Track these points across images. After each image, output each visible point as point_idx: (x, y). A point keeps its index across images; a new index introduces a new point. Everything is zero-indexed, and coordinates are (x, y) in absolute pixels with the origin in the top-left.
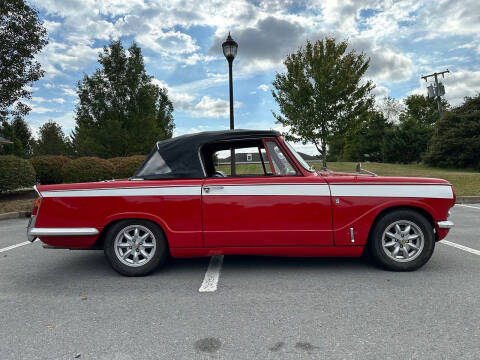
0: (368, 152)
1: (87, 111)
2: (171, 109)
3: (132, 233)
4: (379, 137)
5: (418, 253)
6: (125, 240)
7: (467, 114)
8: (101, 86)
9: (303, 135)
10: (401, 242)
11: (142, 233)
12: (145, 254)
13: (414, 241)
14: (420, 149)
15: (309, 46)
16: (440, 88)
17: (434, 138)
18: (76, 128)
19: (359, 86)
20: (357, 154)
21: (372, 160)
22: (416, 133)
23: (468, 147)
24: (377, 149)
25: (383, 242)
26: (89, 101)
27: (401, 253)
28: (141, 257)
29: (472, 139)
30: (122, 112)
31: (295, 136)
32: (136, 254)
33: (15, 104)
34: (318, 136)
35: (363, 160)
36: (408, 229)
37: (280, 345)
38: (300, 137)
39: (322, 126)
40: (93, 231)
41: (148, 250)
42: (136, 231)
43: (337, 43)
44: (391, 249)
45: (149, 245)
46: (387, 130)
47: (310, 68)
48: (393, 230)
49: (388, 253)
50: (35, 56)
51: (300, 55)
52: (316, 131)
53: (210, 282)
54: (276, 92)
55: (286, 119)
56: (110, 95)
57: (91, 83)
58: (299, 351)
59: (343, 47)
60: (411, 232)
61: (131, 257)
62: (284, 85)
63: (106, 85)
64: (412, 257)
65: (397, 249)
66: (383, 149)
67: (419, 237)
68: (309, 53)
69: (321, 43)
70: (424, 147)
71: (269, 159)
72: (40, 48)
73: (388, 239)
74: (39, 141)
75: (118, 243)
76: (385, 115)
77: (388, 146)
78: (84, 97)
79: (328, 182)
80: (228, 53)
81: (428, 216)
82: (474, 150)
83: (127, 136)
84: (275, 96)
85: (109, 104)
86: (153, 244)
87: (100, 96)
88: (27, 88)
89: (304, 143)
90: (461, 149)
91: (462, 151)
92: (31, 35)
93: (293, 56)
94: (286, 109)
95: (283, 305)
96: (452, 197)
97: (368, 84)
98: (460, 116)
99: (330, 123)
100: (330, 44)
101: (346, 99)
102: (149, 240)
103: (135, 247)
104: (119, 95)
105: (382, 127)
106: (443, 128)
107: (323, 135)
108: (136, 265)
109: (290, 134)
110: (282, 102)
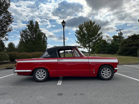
0: (102, 51)
1: (23, 39)
2: (47, 39)
3: (40, 71)
4: (105, 47)
5: (110, 76)
6: (38, 73)
7: (128, 41)
8: (27, 32)
9: (84, 46)
10: (106, 73)
11: (42, 71)
12: (43, 76)
13: (109, 73)
14: (116, 50)
15: (85, 23)
16: (121, 34)
17: (120, 47)
18: (19, 44)
19: (99, 33)
20: (99, 52)
21: (103, 53)
22: (115, 46)
23: (129, 50)
24: (104, 50)
25: (102, 73)
26: (23, 37)
27: (106, 76)
28: (42, 77)
29: (130, 48)
30: (33, 40)
31: (81, 46)
32: (41, 77)
33: (4, 38)
34: (88, 46)
35: (101, 53)
36: (107, 70)
37: (76, 94)
38: (83, 47)
39: (89, 44)
40: (30, 71)
41: (44, 76)
42: (41, 71)
43: (93, 22)
44: (104, 75)
45: (44, 74)
46: (107, 45)
47: (85, 28)
48: (104, 70)
49: (103, 76)
50: (10, 25)
51: (83, 25)
52: (87, 45)
53: (60, 83)
54: (76, 34)
55: (79, 42)
56: (29, 35)
57: (24, 32)
58: (80, 95)
59: (94, 23)
60: (108, 71)
61: (40, 77)
62: (78, 33)
63: (28, 32)
64: (109, 77)
65: (105, 75)
66: (106, 50)
67: (110, 72)
68: (85, 25)
69: (88, 22)
70: (117, 50)
71: (74, 53)
72: (11, 23)
73: (103, 72)
74: (8, 48)
75: (37, 74)
76: (107, 41)
77: (108, 49)
78: (22, 36)
79: (88, 58)
80: (63, 25)
81: (112, 67)
82: (131, 50)
83: (34, 46)
84: (76, 35)
85: (29, 37)
86: (45, 74)
87: (27, 35)
88: (7, 33)
89: (84, 49)
90: (127, 50)
91: (127, 51)
92: (10, 19)
93: (81, 25)
94: (79, 39)
95: (77, 87)
96: (118, 62)
97: (101, 33)
98: (127, 41)
99: (91, 43)
100: (91, 22)
101: (95, 37)
102: (44, 73)
103: (41, 75)
104: (32, 35)
105: (106, 44)
106: (122, 44)
107: (89, 46)
108: (41, 79)
109: (80, 46)
110: (78, 37)
